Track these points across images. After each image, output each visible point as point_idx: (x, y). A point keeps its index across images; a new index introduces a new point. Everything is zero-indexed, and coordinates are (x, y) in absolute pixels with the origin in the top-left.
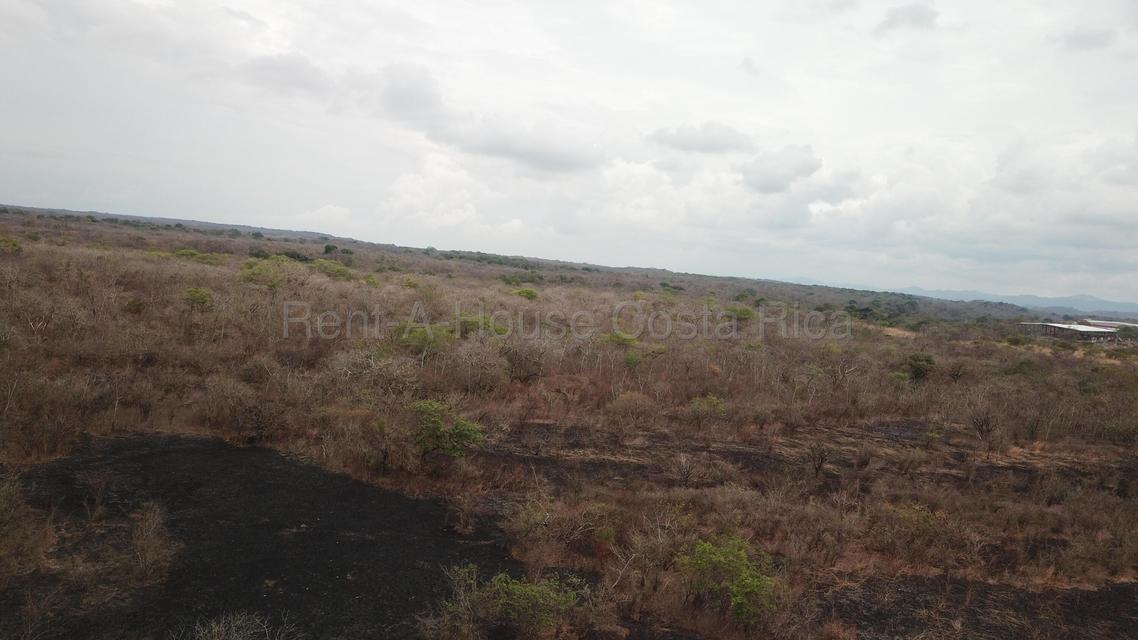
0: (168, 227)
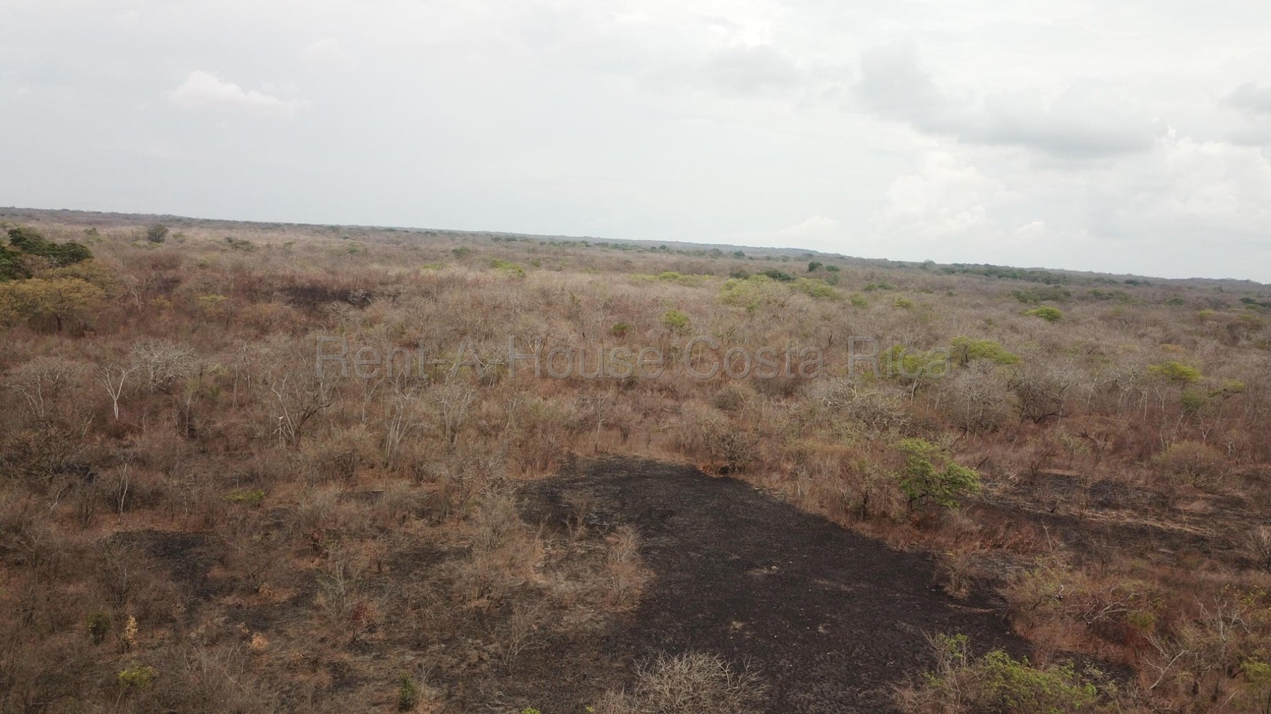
0: (653, 249)
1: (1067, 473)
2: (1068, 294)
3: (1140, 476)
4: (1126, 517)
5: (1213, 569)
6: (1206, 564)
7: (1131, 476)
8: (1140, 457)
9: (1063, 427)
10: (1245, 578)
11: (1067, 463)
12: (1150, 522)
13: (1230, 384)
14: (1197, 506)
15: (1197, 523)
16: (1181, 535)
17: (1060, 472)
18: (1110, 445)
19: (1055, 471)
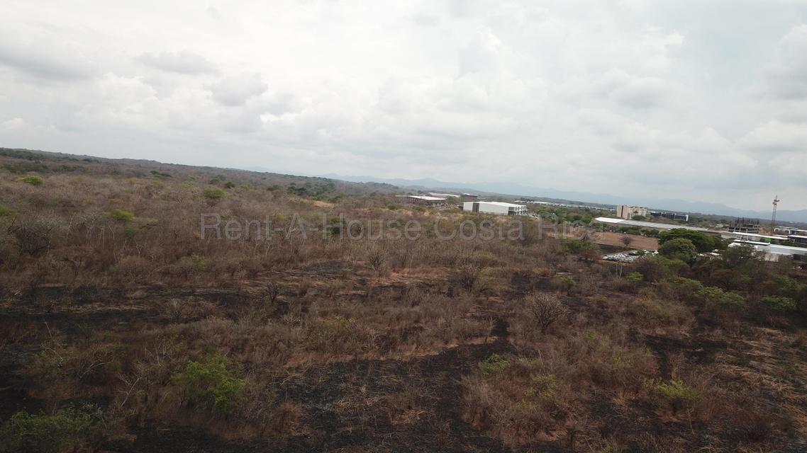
1: (57, 285)
2: (45, 167)
3: (104, 281)
4: (98, 307)
5: (149, 328)
6: (146, 326)
7: (98, 281)
8: (103, 269)
9: (51, 256)
10: (166, 329)
11: (56, 279)
12: (113, 307)
13: (150, 220)
14: (138, 294)
15: (139, 303)
16: (130, 312)
17: (52, 285)
18: (83, 264)
19: (47, 285)
